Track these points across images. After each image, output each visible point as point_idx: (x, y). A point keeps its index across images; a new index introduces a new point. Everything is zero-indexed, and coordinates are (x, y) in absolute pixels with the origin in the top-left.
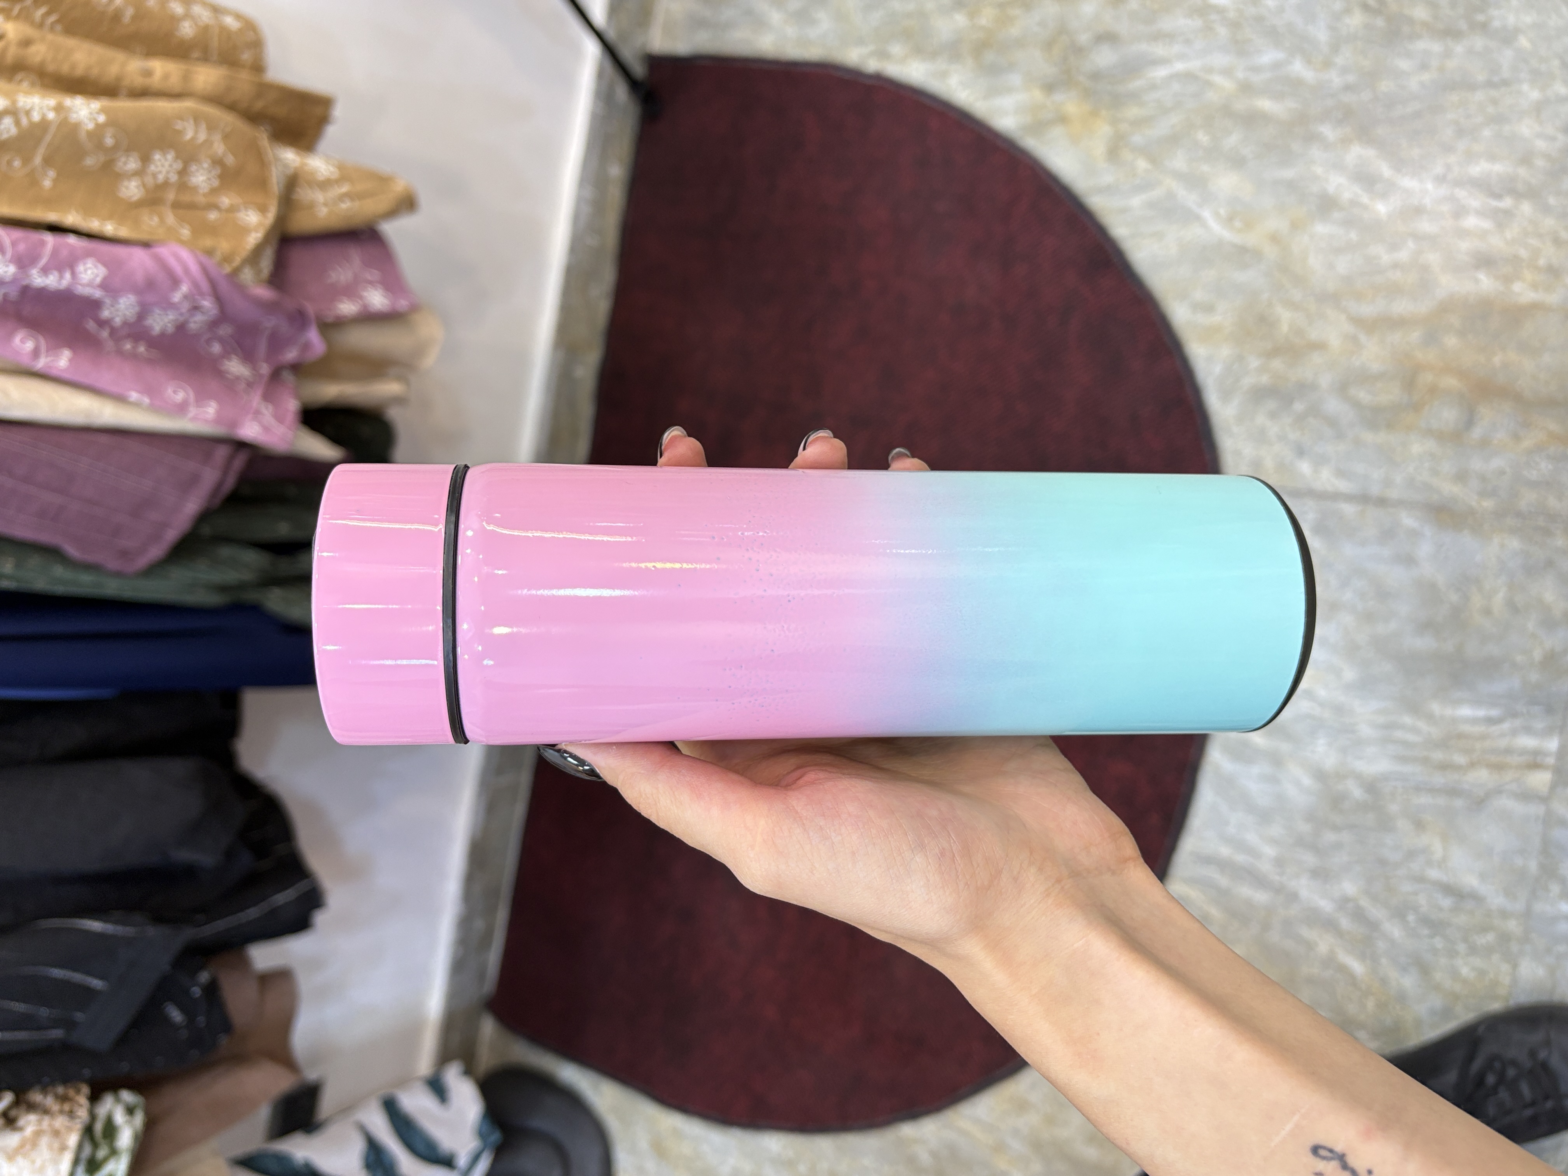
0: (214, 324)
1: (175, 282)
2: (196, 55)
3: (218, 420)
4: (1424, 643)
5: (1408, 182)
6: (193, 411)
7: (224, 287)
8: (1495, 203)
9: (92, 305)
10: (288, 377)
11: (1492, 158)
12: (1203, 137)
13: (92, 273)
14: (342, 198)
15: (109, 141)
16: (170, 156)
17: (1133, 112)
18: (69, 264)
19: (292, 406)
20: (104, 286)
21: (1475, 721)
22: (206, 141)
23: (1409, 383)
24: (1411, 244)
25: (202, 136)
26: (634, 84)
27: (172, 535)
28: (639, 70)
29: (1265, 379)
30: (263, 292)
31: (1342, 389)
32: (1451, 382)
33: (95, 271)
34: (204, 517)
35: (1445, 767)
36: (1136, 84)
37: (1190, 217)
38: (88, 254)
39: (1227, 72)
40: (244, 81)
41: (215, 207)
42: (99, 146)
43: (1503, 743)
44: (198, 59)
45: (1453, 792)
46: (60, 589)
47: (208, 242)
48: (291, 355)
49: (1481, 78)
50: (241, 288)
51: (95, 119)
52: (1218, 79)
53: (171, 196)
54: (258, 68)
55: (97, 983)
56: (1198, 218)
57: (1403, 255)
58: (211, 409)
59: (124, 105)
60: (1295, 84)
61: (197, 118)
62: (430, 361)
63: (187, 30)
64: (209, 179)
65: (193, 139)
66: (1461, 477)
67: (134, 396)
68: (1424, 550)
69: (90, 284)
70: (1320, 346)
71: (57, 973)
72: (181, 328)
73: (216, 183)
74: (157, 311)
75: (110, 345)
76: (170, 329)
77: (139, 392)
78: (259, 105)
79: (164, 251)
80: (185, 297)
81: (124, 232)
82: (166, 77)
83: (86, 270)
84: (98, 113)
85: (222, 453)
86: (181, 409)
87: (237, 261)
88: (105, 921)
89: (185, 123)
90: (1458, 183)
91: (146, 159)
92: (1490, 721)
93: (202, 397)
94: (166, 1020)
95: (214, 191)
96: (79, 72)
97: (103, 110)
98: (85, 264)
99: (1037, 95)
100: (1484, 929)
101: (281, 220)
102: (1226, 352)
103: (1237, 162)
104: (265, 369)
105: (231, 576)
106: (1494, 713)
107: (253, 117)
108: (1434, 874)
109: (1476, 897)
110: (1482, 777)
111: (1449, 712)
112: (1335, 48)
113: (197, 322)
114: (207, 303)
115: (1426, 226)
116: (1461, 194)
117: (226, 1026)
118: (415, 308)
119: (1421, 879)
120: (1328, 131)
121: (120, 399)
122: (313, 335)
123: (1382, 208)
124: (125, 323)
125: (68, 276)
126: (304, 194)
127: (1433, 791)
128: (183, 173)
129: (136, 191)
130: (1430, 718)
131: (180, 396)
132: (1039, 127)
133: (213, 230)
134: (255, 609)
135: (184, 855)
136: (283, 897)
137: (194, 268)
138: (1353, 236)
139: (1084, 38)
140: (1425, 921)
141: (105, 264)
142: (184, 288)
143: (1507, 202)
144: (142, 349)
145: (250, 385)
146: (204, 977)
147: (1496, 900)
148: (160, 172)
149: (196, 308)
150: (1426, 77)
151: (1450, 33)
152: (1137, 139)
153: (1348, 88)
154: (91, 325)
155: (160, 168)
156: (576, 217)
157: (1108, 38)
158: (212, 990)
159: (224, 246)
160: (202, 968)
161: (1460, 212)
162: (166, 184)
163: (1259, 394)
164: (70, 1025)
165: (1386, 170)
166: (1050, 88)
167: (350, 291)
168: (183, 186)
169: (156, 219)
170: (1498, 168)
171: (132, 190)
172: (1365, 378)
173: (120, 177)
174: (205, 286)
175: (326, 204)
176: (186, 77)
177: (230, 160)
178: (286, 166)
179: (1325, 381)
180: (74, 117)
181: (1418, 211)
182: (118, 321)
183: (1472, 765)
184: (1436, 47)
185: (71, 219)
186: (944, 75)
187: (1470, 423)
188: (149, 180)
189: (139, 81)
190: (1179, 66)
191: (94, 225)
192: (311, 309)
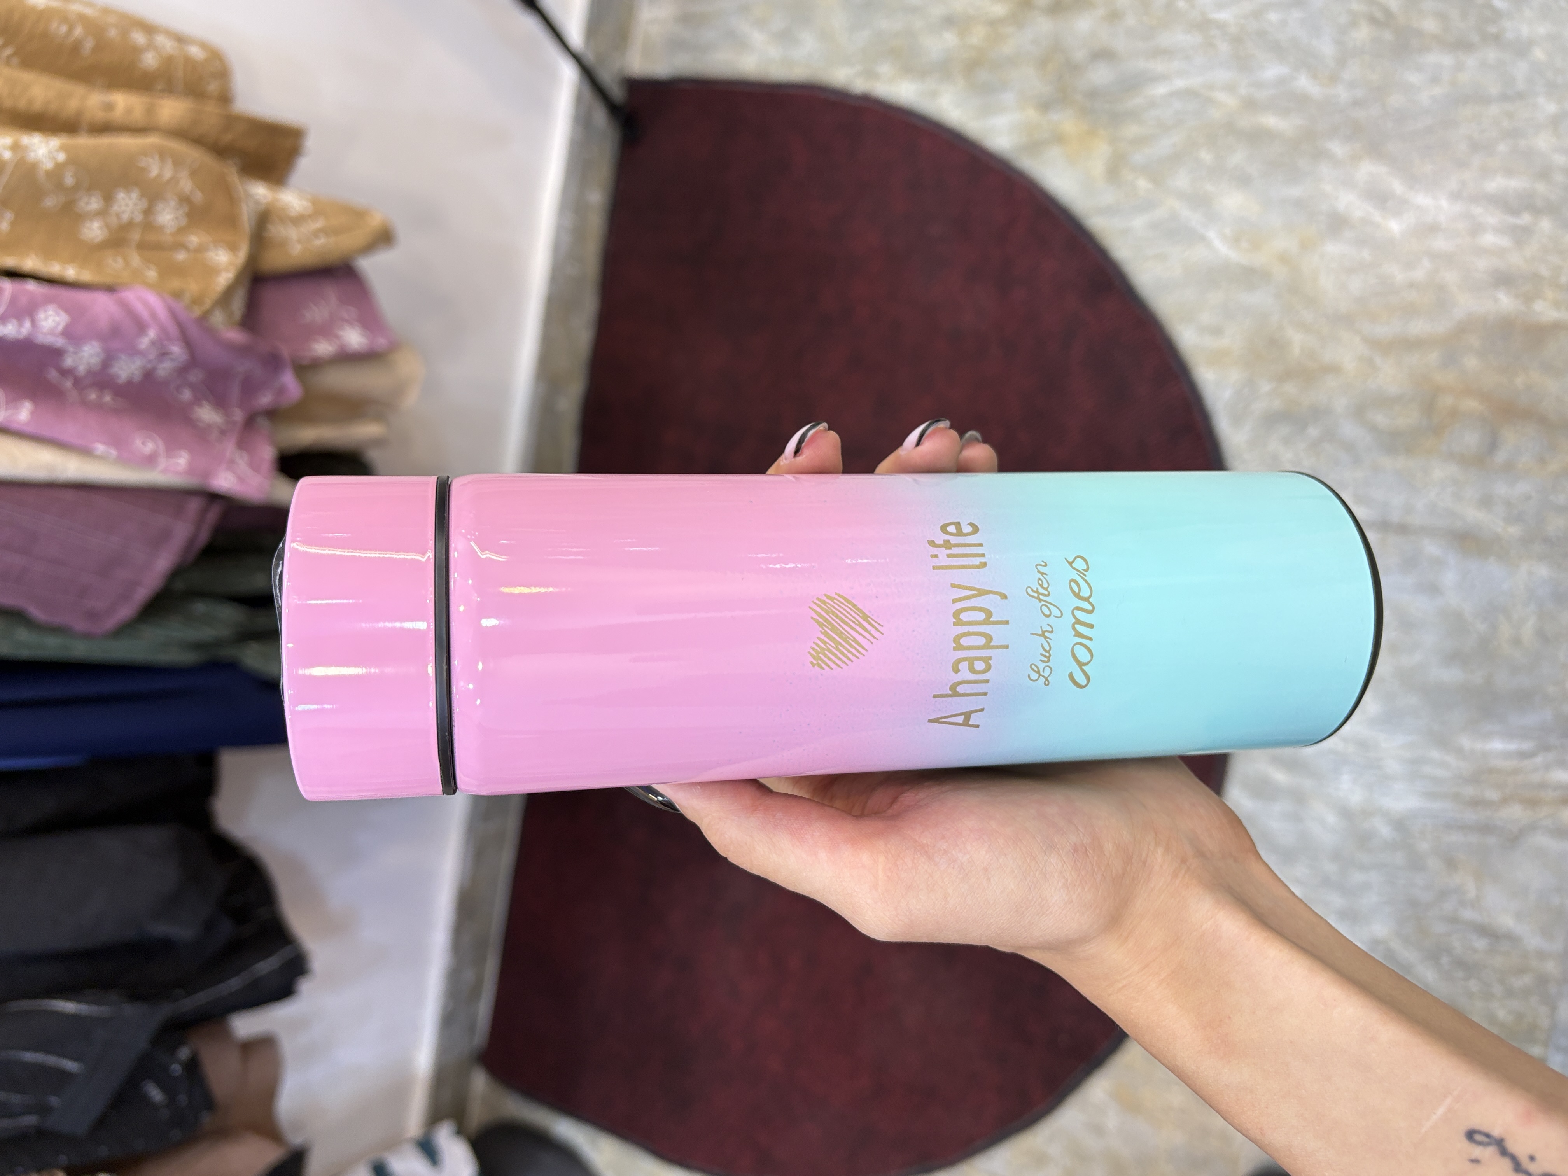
0: (183, 370)
1: (141, 327)
2: (159, 87)
3: (191, 470)
4: (1452, 675)
5: (1422, 199)
6: (163, 462)
7: (194, 332)
8: (1512, 220)
9: (54, 354)
10: (263, 423)
11: (1509, 172)
12: (1206, 156)
13: (54, 320)
14: (316, 234)
15: (69, 180)
16: (135, 195)
17: (1131, 130)
18: (29, 311)
19: (268, 454)
20: (67, 333)
21: (1507, 755)
22: (171, 179)
23: (1429, 407)
24: (1426, 263)
25: (168, 173)
26: (614, 109)
27: (143, 593)
28: (618, 93)
29: (1277, 404)
30: (235, 335)
31: (1359, 412)
32: (1471, 404)
33: (57, 319)
34: (176, 573)
35: (1476, 803)
36: (1136, 101)
37: (1193, 237)
38: (48, 300)
39: (1230, 88)
40: (211, 113)
41: (182, 246)
42: (59, 186)
43: (1536, 778)
44: (162, 91)
45: (1486, 829)
46: (25, 654)
47: (176, 284)
48: (265, 400)
49: (1494, 90)
50: (210, 332)
51: (54, 158)
52: (1221, 96)
53: (136, 236)
54: (225, 98)
55: (70, 1065)
56: (1203, 238)
57: (1419, 274)
58: (182, 460)
59: (84, 141)
60: (1301, 101)
61: (163, 154)
62: (411, 400)
63: (150, 60)
64: (177, 218)
65: (159, 176)
66: (1486, 502)
67: (100, 448)
68: (1449, 578)
69: (52, 332)
70: (1334, 369)
71: (30, 1057)
72: (149, 375)
73: (184, 222)
74: (123, 357)
75: (73, 395)
76: (138, 377)
77: (104, 443)
78: (228, 138)
79: (129, 296)
80: (153, 343)
81: (86, 276)
82: (129, 111)
83: (46, 318)
84: (57, 151)
85: (194, 506)
86: (150, 460)
87: (208, 303)
88: (79, 1001)
89: (151, 160)
90: (1476, 198)
91: (108, 199)
92: (1523, 755)
93: (172, 447)
94: (145, 1100)
95: (181, 230)
96: (38, 106)
97: (62, 148)
98: (46, 311)
99: (1031, 114)
100: (1522, 971)
101: (252, 260)
102: (1235, 376)
103: (1243, 180)
104: (239, 415)
105: (207, 633)
106: (1526, 746)
107: (221, 151)
108: (1468, 914)
109: (1511, 938)
110: (1515, 813)
111: (1479, 746)
112: (1342, 61)
113: (164, 369)
114: (177, 350)
115: (1440, 243)
116: (1477, 210)
117: (209, 1103)
118: (394, 347)
119: (1453, 920)
120: (1337, 148)
121: (85, 452)
122: (289, 379)
123: (1395, 226)
124: (90, 372)
125: (27, 324)
126: (277, 231)
127: (1464, 828)
128: (148, 212)
129: (99, 232)
130: (1459, 752)
131: (149, 447)
132: (1035, 147)
133: (180, 271)
134: (232, 667)
135: (161, 929)
136: (266, 966)
137: (162, 313)
138: (1366, 254)
139: (1080, 55)
140: (1460, 963)
141: (67, 311)
142: (152, 334)
143: (1526, 219)
144: (107, 398)
145: (223, 432)
146: (184, 1053)
147: (1533, 941)
148: (123, 212)
149: (164, 354)
150: (1437, 91)
151: (1462, 45)
152: (1139, 157)
153: (1357, 103)
154: (53, 375)
155: (123, 208)
156: (557, 247)
157: (1103, 55)
158: (193, 1066)
159: (193, 287)
160: (181, 1043)
161: (1477, 229)
162: (129, 225)
163: (1272, 419)
164: (43, 1110)
165: (1397, 186)
166: (1045, 106)
167: (326, 330)
168: (149, 225)
169: (120, 261)
170: (1516, 184)
171: (94, 231)
172: (1383, 401)
173: (80, 218)
174: (173, 330)
175: (299, 241)
176: (150, 111)
177: (198, 197)
178: (257, 203)
179: (1341, 404)
180: (32, 156)
181: (1433, 229)
182: (82, 369)
183: (1505, 801)
184: (1446, 60)
185: (30, 263)
186: (934, 94)
187: (1493, 445)
188: (113, 221)
189: (100, 116)
190: (1180, 83)
191: (55, 269)
192: (285, 351)
